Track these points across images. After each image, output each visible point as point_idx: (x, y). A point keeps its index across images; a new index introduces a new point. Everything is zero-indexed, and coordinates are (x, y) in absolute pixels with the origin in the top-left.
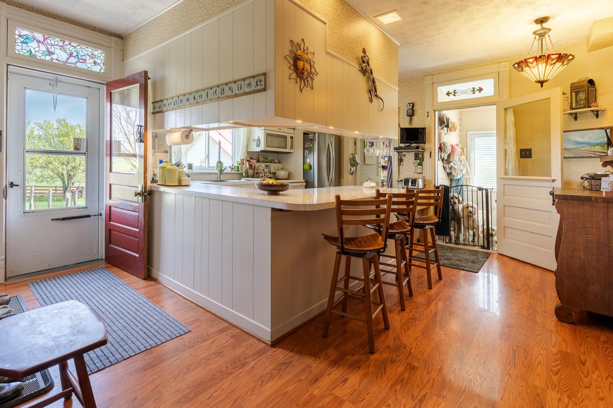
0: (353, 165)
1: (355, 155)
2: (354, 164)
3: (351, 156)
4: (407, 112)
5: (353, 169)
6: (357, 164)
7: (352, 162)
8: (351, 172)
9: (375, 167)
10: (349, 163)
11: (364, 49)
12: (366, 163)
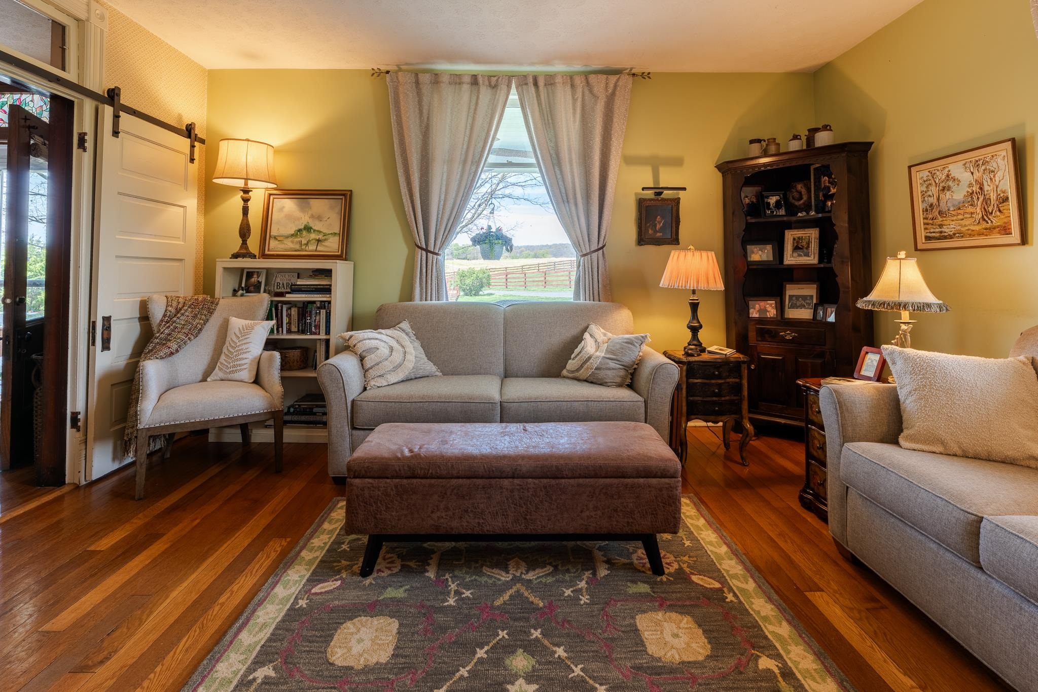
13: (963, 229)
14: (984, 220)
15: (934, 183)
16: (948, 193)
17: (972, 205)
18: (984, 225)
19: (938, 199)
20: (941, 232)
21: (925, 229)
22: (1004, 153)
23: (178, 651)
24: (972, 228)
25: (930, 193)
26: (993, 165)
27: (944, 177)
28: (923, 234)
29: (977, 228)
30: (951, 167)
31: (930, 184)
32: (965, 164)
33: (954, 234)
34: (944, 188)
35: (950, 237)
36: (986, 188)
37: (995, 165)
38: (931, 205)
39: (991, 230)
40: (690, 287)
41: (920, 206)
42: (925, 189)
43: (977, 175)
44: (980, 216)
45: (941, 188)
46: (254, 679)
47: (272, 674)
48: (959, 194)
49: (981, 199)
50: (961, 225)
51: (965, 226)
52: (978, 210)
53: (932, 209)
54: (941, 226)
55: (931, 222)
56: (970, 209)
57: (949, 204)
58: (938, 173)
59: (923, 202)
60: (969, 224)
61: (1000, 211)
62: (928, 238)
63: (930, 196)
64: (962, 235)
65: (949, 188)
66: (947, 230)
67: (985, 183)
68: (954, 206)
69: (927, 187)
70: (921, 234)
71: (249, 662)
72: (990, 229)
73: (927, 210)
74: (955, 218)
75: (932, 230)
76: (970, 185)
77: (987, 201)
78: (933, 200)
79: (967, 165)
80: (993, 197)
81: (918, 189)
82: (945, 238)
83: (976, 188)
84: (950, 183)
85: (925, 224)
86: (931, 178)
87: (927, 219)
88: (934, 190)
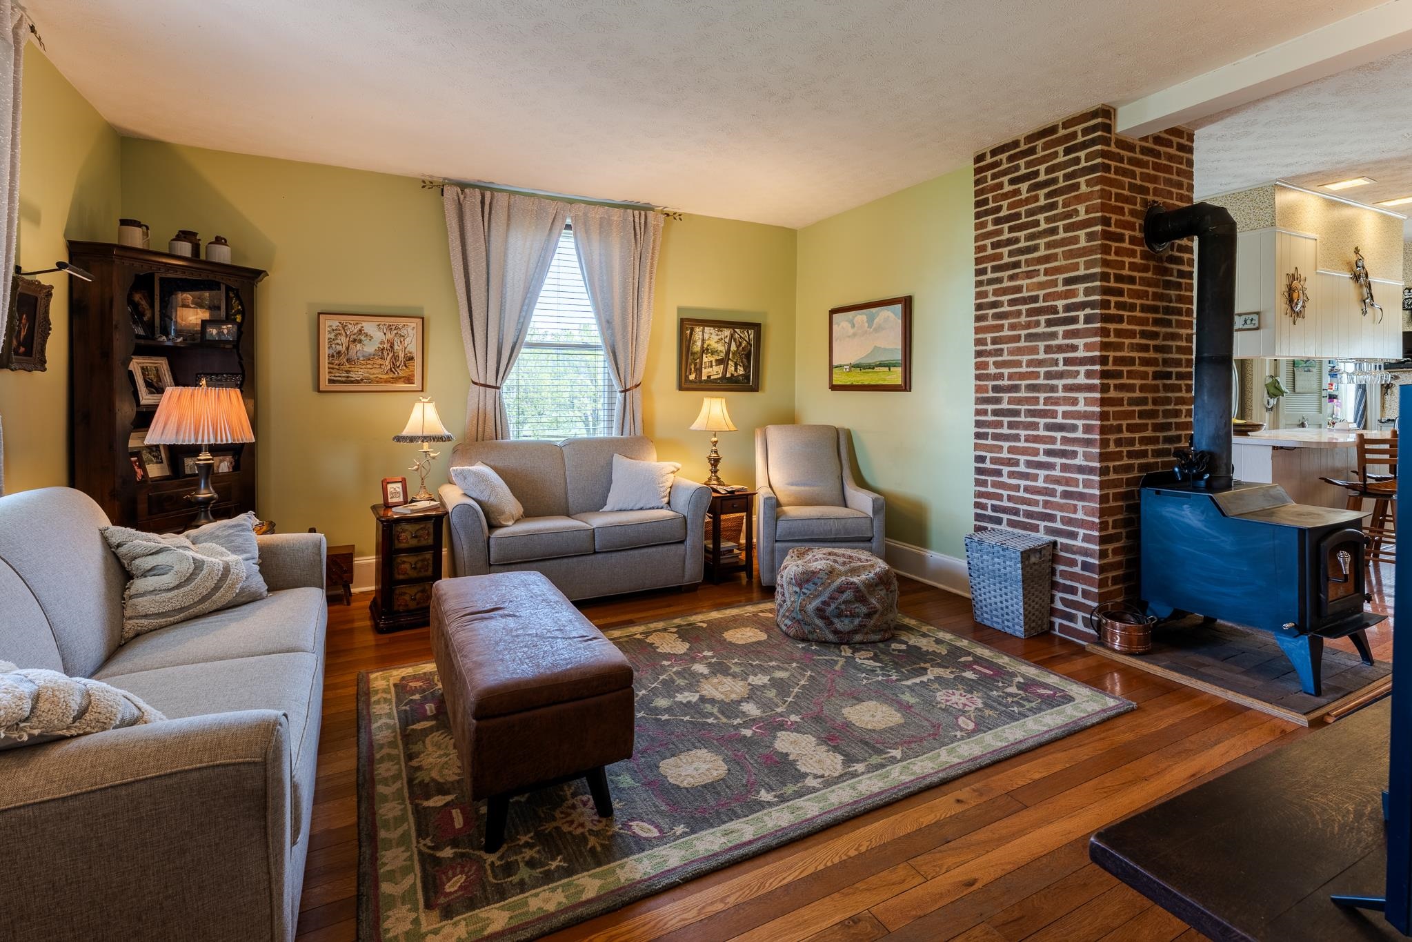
0: (1271, 395)
1: (1277, 378)
2: (1276, 392)
3: (1269, 381)
4: (1404, 304)
5: (1273, 402)
6: (1282, 393)
7: (1272, 390)
8: (1270, 407)
9: (1316, 396)
10: (1266, 392)
11: (1356, 248)
12: (1297, 390)
13: (371, 376)
14: (392, 371)
15: (344, 334)
16: (359, 346)
17: (382, 358)
18: (391, 375)
19: (348, 349)
20: (348, 377)
21: (329, 373)
22: (414, 325)
23: (797, 873)
24: (380, 376)
25: (339, 341)
26: (403, 332)
27: (356, 331)
28: (327, 377)
29: (385, 377)
30: (364, 324)
31: (340, 334)
32: (379, 325)
33: (362, 380)
34: (355, 341)
35: (358, 382)
36: (396, 347)
37: (405, 331)
38: (339, 352)
39: (397, 380)
40: (203, 441)
41: (325, 351)
42: (333, 337)
43: (389, 336)
44: (389, 367)
45: (351, 339)
46: (775, 797)
47: (763, 792)
48: (370, 348)
49: (391, 355)
50: (370, 373)
51: (374, 374)
52: (387, 363)
53: (339, 357)
54: (348, 372)
55: (337, 367)
56: (380, 361)
57: (358, 354)
58: (350, 326)
59: (329, 348)
60: (377, 373)
61: (406, 366)
62: (331, 381)
63: (338, 344)
64: (370, 381)
65: (360, 341)
66: (353, 375)
67: (395, 343)
68: (363, 356)
69: (336, 336)
70: (325, 376)
71: (766, 811)
72: (396, 378)
73: (333, 356)
74: (364, 367)
75: (337, 375)
76: (382, 343)
77: (395, 357)
78: (343, 349)
79: (381, 326)
80: (401, 355)
81: (325, 336)
82: (352, 382)
83: (387, 346)
84: (362, 337)
85: (329, 368)
86: (341, 328)
87: (333, 364)
88: (343, 340)
